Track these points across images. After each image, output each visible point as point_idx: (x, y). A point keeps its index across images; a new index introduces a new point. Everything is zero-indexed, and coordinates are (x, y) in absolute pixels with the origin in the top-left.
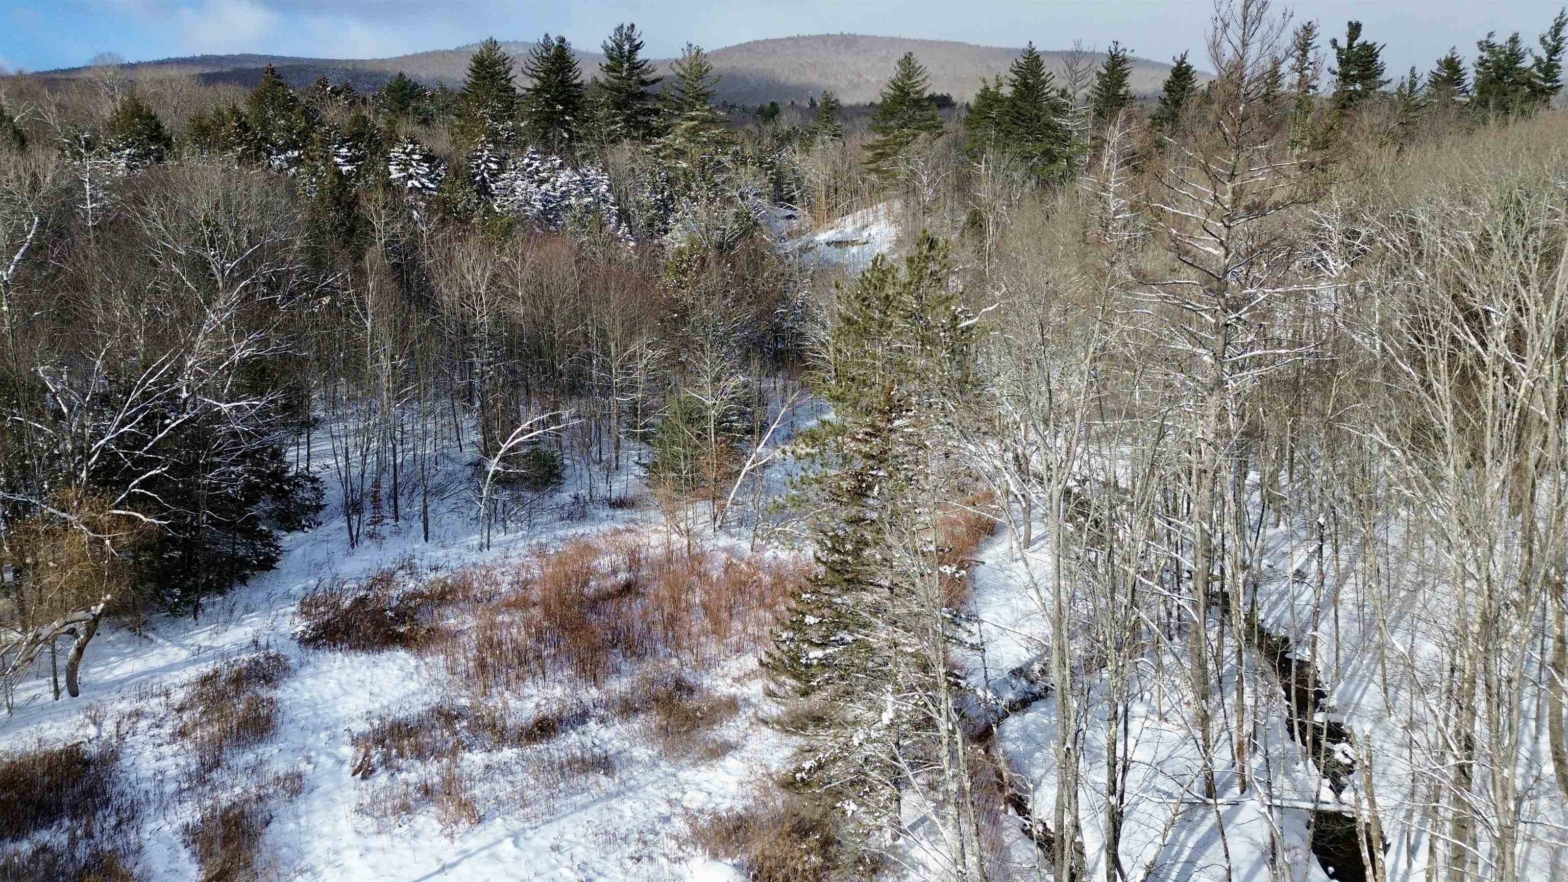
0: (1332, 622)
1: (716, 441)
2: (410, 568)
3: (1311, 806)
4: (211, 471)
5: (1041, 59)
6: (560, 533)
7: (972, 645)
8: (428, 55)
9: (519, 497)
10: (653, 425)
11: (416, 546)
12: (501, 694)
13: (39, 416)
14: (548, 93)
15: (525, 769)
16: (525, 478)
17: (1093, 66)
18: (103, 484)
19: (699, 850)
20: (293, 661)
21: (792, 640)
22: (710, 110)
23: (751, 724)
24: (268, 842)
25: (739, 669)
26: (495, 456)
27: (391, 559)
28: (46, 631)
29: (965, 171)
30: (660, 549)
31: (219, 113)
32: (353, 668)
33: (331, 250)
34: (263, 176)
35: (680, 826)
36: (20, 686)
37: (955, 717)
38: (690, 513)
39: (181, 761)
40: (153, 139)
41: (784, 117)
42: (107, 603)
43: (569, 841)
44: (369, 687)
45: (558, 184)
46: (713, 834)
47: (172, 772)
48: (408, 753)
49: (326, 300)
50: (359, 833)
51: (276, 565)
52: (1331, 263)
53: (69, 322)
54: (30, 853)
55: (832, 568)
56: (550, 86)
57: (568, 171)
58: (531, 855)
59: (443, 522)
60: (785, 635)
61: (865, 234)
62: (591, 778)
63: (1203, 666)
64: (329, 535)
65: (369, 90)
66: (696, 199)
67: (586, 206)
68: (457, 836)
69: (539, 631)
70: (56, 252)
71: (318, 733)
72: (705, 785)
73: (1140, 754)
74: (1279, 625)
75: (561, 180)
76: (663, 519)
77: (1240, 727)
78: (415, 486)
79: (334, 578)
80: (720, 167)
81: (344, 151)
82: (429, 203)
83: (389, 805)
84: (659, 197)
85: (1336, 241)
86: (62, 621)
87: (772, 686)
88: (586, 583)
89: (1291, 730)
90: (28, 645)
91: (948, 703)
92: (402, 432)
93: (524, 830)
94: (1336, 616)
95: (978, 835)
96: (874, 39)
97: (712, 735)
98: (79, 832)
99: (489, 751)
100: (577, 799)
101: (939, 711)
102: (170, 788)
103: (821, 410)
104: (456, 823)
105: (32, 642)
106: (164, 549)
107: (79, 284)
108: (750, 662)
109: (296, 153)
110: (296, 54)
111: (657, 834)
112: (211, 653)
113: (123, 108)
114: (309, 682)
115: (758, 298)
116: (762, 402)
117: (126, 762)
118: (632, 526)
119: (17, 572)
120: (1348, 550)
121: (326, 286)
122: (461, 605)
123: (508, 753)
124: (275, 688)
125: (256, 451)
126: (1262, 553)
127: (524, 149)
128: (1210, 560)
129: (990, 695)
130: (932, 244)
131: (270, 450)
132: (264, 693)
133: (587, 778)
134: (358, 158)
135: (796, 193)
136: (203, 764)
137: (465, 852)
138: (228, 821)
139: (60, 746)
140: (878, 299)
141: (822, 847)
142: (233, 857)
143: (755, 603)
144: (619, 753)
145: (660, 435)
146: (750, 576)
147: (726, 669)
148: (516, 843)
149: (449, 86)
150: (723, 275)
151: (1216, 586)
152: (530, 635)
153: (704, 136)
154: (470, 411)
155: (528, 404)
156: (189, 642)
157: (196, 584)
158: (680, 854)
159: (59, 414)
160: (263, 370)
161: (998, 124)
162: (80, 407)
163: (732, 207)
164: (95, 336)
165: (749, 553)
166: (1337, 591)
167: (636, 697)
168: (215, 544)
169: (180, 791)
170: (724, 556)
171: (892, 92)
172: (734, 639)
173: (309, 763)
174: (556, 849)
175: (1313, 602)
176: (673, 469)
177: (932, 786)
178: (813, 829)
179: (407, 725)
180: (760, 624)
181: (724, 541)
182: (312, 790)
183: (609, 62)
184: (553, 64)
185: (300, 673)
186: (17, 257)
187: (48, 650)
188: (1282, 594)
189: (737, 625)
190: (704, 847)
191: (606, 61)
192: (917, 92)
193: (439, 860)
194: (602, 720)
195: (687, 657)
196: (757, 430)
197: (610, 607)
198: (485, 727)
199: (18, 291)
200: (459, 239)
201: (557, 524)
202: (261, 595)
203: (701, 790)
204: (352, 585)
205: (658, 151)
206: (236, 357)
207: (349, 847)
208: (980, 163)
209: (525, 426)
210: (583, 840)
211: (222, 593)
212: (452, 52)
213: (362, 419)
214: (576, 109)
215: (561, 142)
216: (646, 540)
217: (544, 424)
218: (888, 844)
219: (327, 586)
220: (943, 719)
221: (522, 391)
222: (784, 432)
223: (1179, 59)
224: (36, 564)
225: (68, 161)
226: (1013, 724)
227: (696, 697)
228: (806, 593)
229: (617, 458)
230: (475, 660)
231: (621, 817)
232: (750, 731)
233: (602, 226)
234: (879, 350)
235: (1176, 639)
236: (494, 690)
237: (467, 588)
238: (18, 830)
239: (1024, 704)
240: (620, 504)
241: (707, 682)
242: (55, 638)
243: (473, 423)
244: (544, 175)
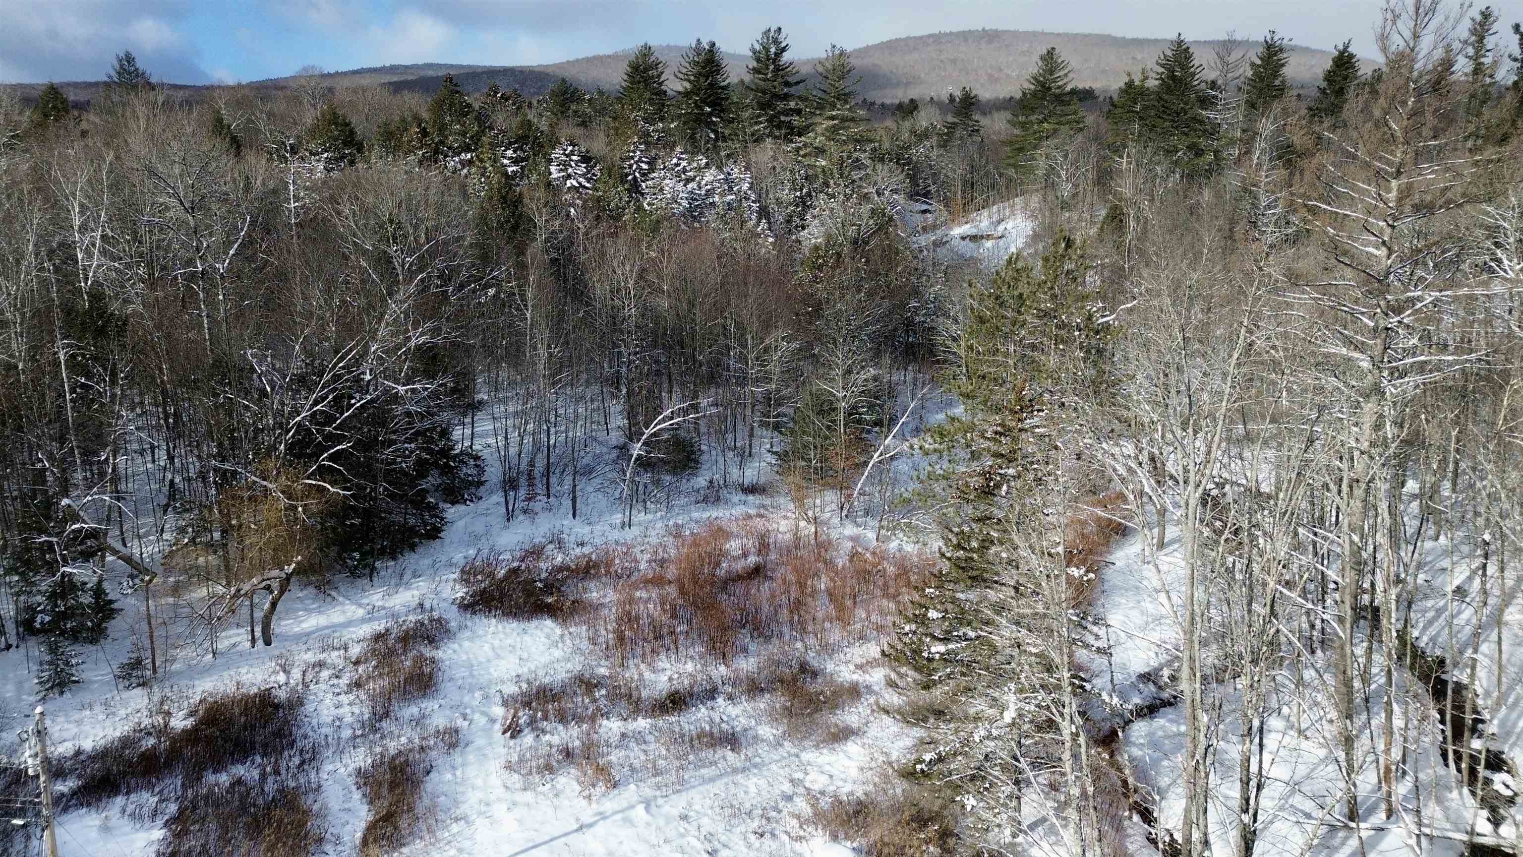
0: (1494, 646)
1: (845, 432)
2: (558, 542)
3: (1465, 838)
4: (389, 447)
5: (1191, 51)
6: (696, 515)
7: (1098, 648)
8: (588, 60)
9: (659, 480)
10: (785, 416)
11: (565, 522)
12: (637, 666)
13: (247, 393)
14: (698, 95)
15: (657, 740)
16: (665, 462)
17: (1247, 57)
18: (299, 456)
19: (820, 831)
20: (453, 624)
21: (915, 633)
22: (850, 110)
23: (873, 711)
24: (429, 789)
25: (862, 656)
26: (639, 440)
27: (542, 533)
28: (246, 587)
29: (1105, 165)
30: (788, 535)
31: (403, 120)
32: (505, 634)
33: (498, 246)
34: (440, 178)
35: (802, 805)
36: (223, 634)
37: (1079, 720)
38: (818, 501)
39: (356, 710)
40: (346, 144)
41: (923, 113)
42: (298, 563)
43: (697, 812)
44: (519, 652)
45: (703, 182)
46: (834, 817)
47: (348, 719)
48: (552, 717)
49: (491, 292)
50: (507, 788)
51: (441, 535)
52: (1506, 262)
53: (274, 310)
54: (227, 784)
55: (956, 564)
56: (700, 89)
57: (713, 170)
58: (662, 822)
59: (589, 501)
60: (907, 628)
61: (1001, 228)
62: (719, 752)
63: (1348, 684)
64: (488, 509)
65: (535, 93)
66: (833, 196)
67: (729, 204)
68: (594, 798)
69: (674, 608)
70: (264, 246)
71: (473, 693)
72: (827, 768)
73: (1278, 772)
74: (1434, 644)
75: (706, 179)
76: (792, 506)
77: (1387, 751)
78: (566, 466)
79: (492, 549)
80: (858, 165)
81: (510, 153)
82: (585, 201)
83: (534, 764)
84: (798, 194)
85: (1512, 240)
86: (260, 578)
87: (893, 676)
88: (718, 564)
89: (1444, 755)
90: (231, 598)
91: (1072, 706)
92: (556, 416)
93: (655, 797)
94: (1500, 638)
95: (1100, 840)
96: (1015, 34)
97: (834, 720)
98: (268, 769)
99: (625, 720)
100: (704, 771)
101: (1062, 715)
102: (347, 733)
103: (950, 404)
104: (594, 786)
105: (235, 595)
106: (346, 517)
107: (282, 276)
108: (873, 650)
109: (469, 156)
110: (471, 63)
111: (780, 812)
112: (383, 612)
113: (323, 116)
114: (466, 644)
115: (891, 293)
116: (892, 394)
117: (309, 708)
118: (762, 511)
119: (224, 532)
120: (1515, 568)
121: (493, 278)
122: (604, 579)
123: (642, 723)
124: (437, 648)
125: (428, 430)
126: (1420, 566)
127: (672, 150)
128: (1360, 573)
129: (1116, 700)
130: (1069, 244)
131: (439, 429)
132: (427, 652)
133: (715, 752)
134: (523, 160)
135: (933, 188)
136: (375, 714)
137: (601, 813)
138: (395, 768)
139: (255, 690)
140: (1013, 297)
141: (940, 838)
142: (398, 801)
143: (878, 592)
144: (745, 730)
145: (791, 425)
146: (875, 566)
147: (849, 655)
148: (647, 809)
149: (606, 88)
150: (858, 270)
151: (1366, 598)
152: (665, 611)
153: (843, 135)
154: (617, 397)
155: (670, 392)
156: (365, 601)
157: (372, 549)
158: (802, 833)
159: (263, 393)
160: (435, 357)
161: (1141, 118)
162: (281, 387)
163: (868, 203)
164: (295, 322)
165: (875, 543)
166: (1501, 611)
167: (762, 676)
168: (390, 513)
169: (355, 737)
170: (850, 544)
171: (1033, 87)
172: (858, 626)
173: (465, 719)
174: (684, 818)
175: (1474, 621)
176: (803, 458)
177: (1054, 787)
178: (931, 819)
179: (551, 690)
180: (883, 613)
181: (850, 530)
182: (467, 745)
183: (755, 64)
184: (703, 68)
185: (458, 635)
186: (232, 252)
187: (247, 603)
188: (1439, 612)
189: (861, 613)
190: (824, 828)
191: (753, 64)
192: (1059, 87)
193: (578, 820)
194: (730, 698)
195: (811, 641)
196: (886, 422)
197: (739, 589)
198: (622, 696)
199: (232, 283)
200: (612, 235)
201: (693, 507)
202: (427, 561)
203: (822, 772)
204: (507, 556)
205: (798, 149)
206: (413, 343)
207: (499, 800)
208: (1121, 157)
209: (667, 413)
210: (710, 812)
211: (394, 558)
212: (609, 56)
213: (521, 402)
214: (722, 111)
215: (707, 142)
216: (775, 526)
217: (685, 412)
218: (1007, 840)
219: (485, 556)
220: (1066, 723)
221: (665, 378)
222: (912, 426)
223: (1341, 47)
224: (240, 526)
225: (276, 163)
226: (1140, 729)
227: (820, 681)
228: (930, 587)
229: (750, 445)
230: (614, 632)
231: (746, 792)
232: (872, 719)
233: (743, 222)
234: (1012, 348)
235: (1319, 652)
236: (631, 662)
237: (609, 564)
238: (219, 763)
239: (1150, 710)
240: (752, 490)
241: (830, 667)
242: (253, 592)
243: (619, 408)
244: (691, 174)
